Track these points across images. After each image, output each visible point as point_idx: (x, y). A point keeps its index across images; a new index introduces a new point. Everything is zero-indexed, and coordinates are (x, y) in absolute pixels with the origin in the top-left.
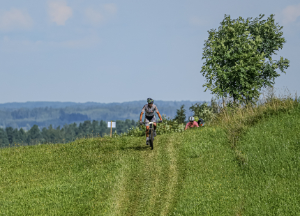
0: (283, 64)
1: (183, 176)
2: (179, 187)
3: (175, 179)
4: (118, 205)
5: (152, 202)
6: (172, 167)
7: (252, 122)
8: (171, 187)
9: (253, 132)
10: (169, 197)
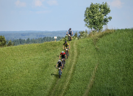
0: (110, 18)
1: (79, 54)
2: (77, 57)
3: (76, 55)
5: (69, 62)
6: (75, 51)
8: (75, 57)
9: (101, 40)
10: (74, 60)
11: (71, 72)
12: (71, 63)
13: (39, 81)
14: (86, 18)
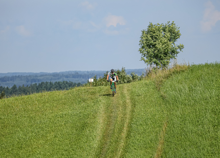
0: (181, 47)
1: (134, 105)
2: (133, 111)
3: (130, 107)
4: (101, 121)
5: (119, 119)
7: (167, 77)
8: (128, 111)
9: (168, 83)
10: (128, 116)
11: (124, 135)
12: (123, 121)
13: (73, 150)
14: (143, 47)
